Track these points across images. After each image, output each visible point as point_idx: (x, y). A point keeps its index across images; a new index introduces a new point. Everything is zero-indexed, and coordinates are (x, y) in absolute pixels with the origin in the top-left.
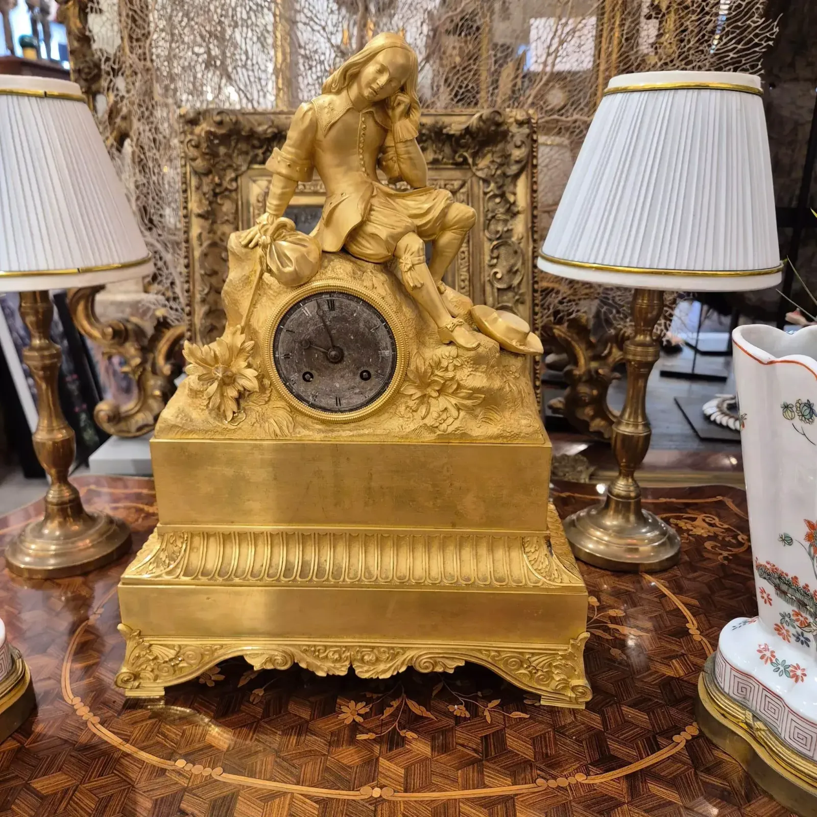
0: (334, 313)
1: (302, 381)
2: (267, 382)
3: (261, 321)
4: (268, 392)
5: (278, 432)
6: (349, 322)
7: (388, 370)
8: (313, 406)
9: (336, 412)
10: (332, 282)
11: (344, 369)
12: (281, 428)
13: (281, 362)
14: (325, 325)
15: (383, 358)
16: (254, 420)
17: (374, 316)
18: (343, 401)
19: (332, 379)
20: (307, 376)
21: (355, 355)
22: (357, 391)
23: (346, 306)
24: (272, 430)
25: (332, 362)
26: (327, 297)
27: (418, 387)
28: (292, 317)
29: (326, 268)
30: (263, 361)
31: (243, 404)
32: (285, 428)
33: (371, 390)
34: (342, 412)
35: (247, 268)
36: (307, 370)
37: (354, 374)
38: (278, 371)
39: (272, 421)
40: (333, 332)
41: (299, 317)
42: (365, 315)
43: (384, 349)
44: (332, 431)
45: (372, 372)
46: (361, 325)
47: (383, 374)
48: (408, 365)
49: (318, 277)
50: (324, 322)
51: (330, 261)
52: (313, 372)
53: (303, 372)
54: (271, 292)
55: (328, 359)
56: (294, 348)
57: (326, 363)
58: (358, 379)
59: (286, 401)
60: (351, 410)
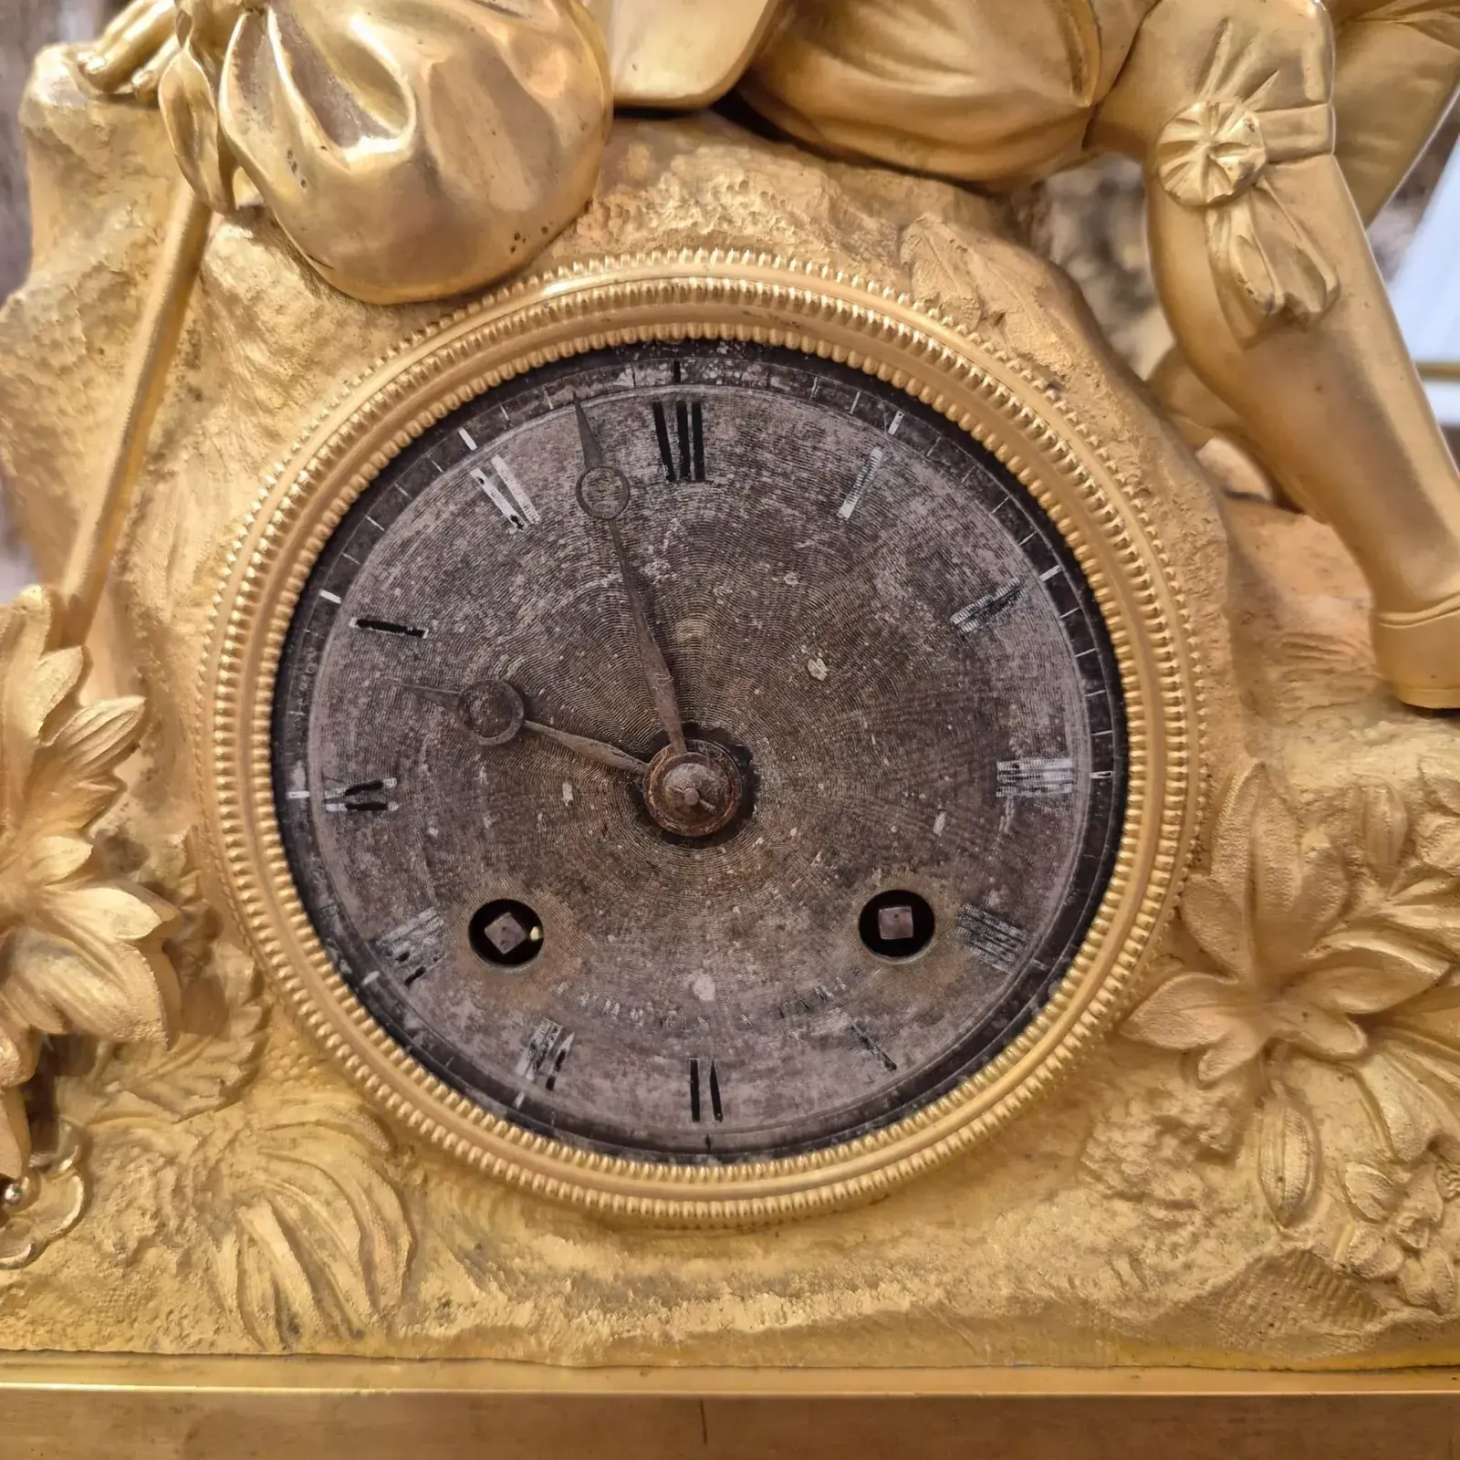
0: (696, 500)
1: (468, 959)
2: (233, 965)
3: (192, 556)
4: (240, 1028)
5: (300, 1294)
6: (797, 561)
7: (1055, 895)
8: (535, 1118)
9: (685, 1155)
10: (693, 269)
11: (750, 882)
12: (317, 1278)
13: (326, 839)
14: (636, 582)
15: (1023, 806)
16: (139, 1226)
17: (985, 519)
18: (738, 1092)
19: (669, 946)
20: (502, 931)
21: (835, 789)
22: (836, 1023)
23: (790, 447)
24: (259, 1287)
25: (672, 838)
26: (653, 379)
27: (1235, 1001)
28: (404, 526)
29: (640, 184)
30: (204, 830)
31: (74, 1106)
32: (346, 1278)
33: (928, 1018)
34: (726, 1156)
35: (116, 221)
36: (507, 887)
37: (822, 916)
38: (304, 891)
39: (262, 1223)
40: (689, 629)
41: (451, 531)
42: (919, 507)
43: (1036, 750)
44: (670, 1293)
45: (945, 905)
46: (890, 582)
47: (1017, 913)
48: (1200, 857)
49: (589, 232)
50: (627, 557)
51: (663, 158)
52: (542, 900)
53: (476, 902)
54: (257, 353)
55: (644, 816)
56: (411, 743)
57: (630, 842)
58: (845, 946)
59: (356, 1086)
60: (787, 1147)
